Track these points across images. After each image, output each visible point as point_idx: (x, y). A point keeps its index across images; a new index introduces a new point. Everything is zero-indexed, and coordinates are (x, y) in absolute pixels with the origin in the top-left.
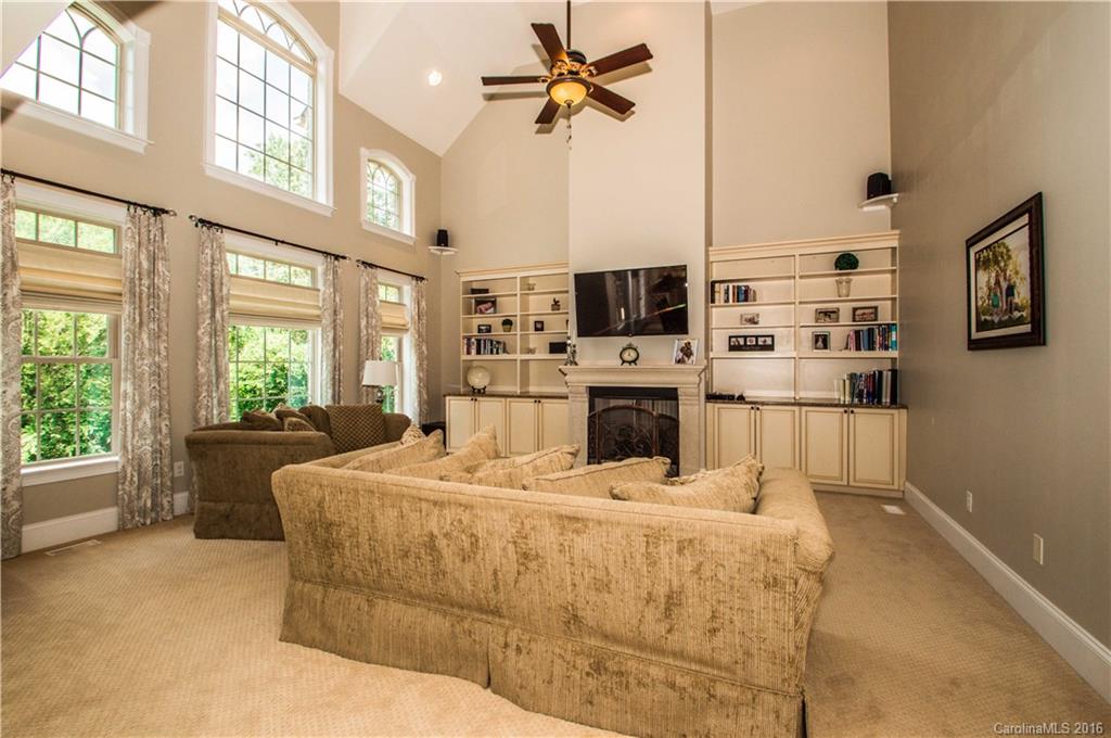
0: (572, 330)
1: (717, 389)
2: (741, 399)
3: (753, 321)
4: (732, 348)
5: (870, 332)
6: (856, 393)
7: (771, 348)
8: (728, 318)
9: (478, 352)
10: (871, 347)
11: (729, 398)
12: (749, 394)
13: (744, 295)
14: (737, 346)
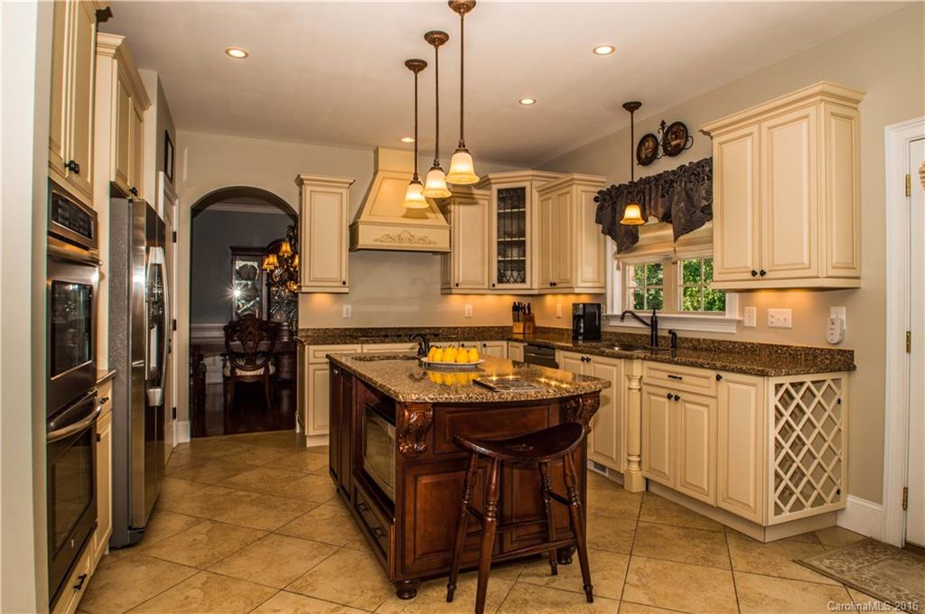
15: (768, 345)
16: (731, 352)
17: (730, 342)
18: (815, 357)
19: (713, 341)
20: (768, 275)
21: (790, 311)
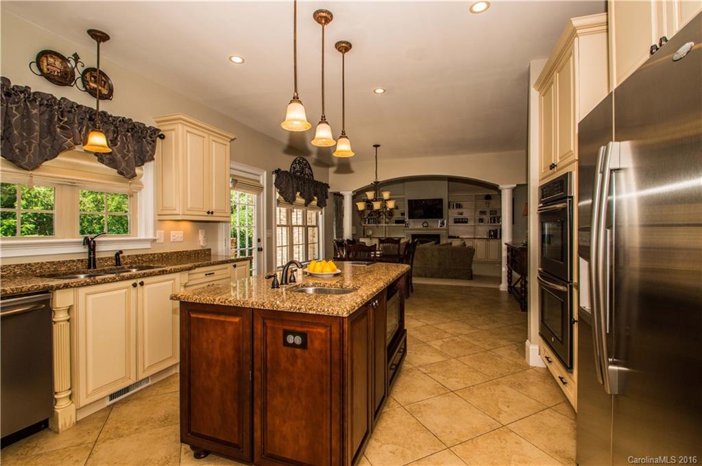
0: (406, 217)
1: (451, 234)
2: (458, 237)
3: (461, 214)
4: (455, 222)
5: (494, 218)
6: (490, 235)
7: (466, 222)
8: (454, 213)
9: (369, 223)
10: (494, 222)
11: (454, 237)
12: (461, 237)
13: (459, 206)
14: (457, 221)
15: (176, 252)
16: (152, 261)
17: (151, 254)
18: (198, 254)
19: (137, 256)
20: (214, 214)
21: (182, 232)
